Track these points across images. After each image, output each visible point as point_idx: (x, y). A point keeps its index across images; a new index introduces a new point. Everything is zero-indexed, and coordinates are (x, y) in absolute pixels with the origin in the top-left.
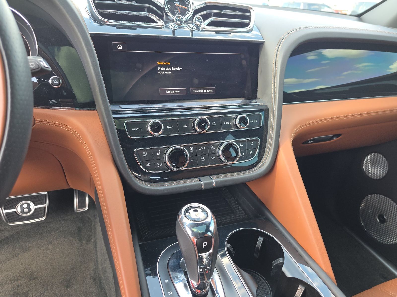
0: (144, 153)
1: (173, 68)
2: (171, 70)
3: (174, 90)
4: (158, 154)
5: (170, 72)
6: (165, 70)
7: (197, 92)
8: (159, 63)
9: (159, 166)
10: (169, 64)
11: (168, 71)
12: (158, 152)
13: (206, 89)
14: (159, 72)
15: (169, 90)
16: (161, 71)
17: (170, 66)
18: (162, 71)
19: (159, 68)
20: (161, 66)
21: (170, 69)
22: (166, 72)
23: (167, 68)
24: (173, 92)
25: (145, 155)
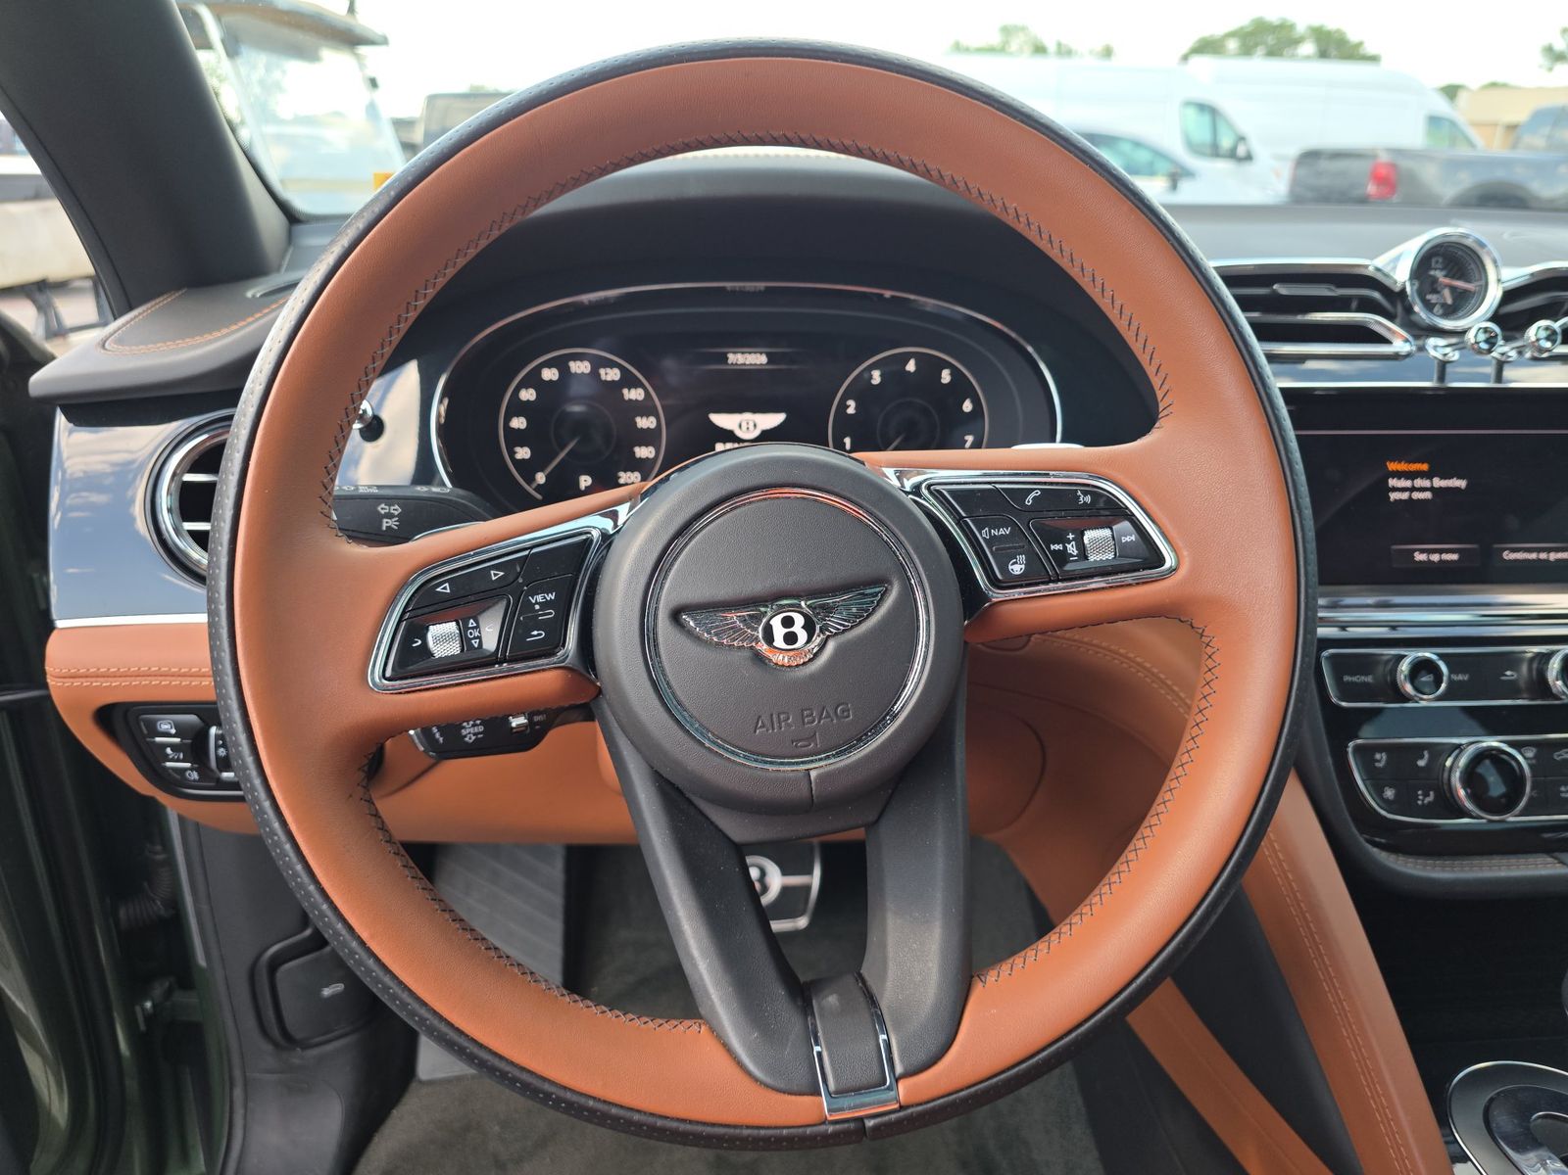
0: (1378, 756)
1: (1438, 483)
2: (1432, 489)
3: (1441, 551)
4: (1421, 763)
5: (1427, 495)
6: (1413, 489)
7: (1516, 561)
8: (1392, 466)
9: (1423, 801)
10: (1425, 467)
11: (1422, 489)
12: (1422, 757)
13: (1549, 550)
14: (1394, 496)
15: (1422, 551)
16: (1400, 489)
17: (1428, 475)
18: (1403, 490)
19: (1393, 482)
20: (1399, 475)
21: (1426, 483)
22: (1416, 495)
23: (1419, 483)
24: (1435, 557)
25: (1379, 761)
